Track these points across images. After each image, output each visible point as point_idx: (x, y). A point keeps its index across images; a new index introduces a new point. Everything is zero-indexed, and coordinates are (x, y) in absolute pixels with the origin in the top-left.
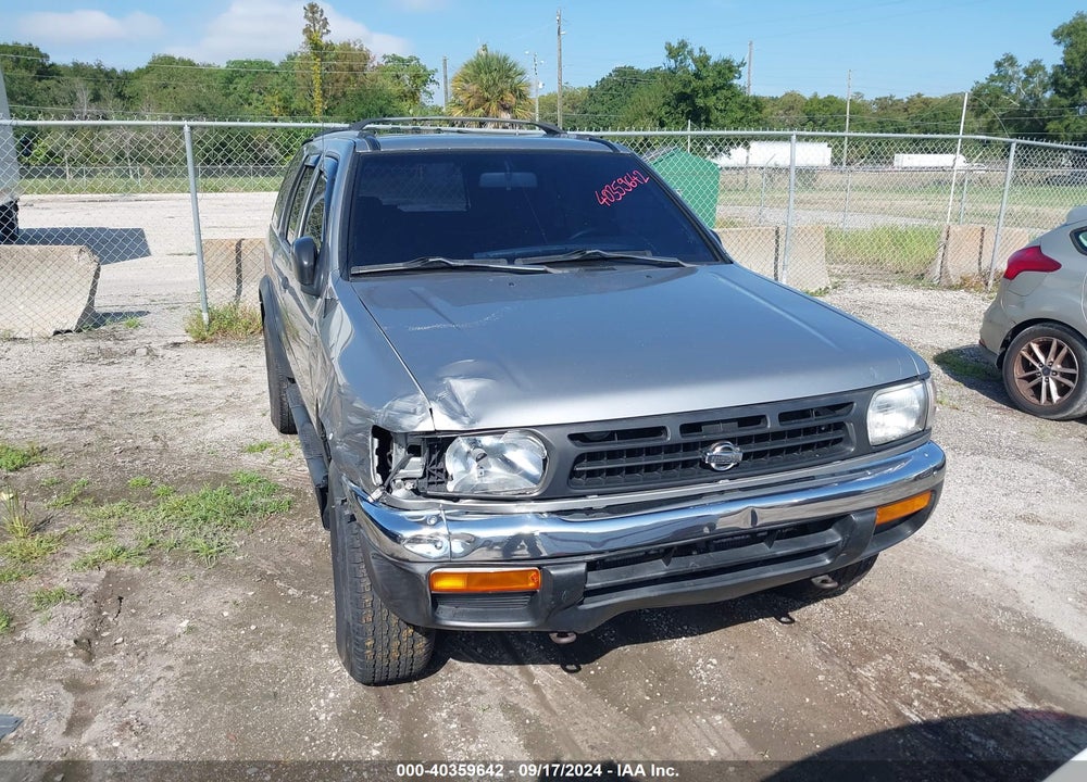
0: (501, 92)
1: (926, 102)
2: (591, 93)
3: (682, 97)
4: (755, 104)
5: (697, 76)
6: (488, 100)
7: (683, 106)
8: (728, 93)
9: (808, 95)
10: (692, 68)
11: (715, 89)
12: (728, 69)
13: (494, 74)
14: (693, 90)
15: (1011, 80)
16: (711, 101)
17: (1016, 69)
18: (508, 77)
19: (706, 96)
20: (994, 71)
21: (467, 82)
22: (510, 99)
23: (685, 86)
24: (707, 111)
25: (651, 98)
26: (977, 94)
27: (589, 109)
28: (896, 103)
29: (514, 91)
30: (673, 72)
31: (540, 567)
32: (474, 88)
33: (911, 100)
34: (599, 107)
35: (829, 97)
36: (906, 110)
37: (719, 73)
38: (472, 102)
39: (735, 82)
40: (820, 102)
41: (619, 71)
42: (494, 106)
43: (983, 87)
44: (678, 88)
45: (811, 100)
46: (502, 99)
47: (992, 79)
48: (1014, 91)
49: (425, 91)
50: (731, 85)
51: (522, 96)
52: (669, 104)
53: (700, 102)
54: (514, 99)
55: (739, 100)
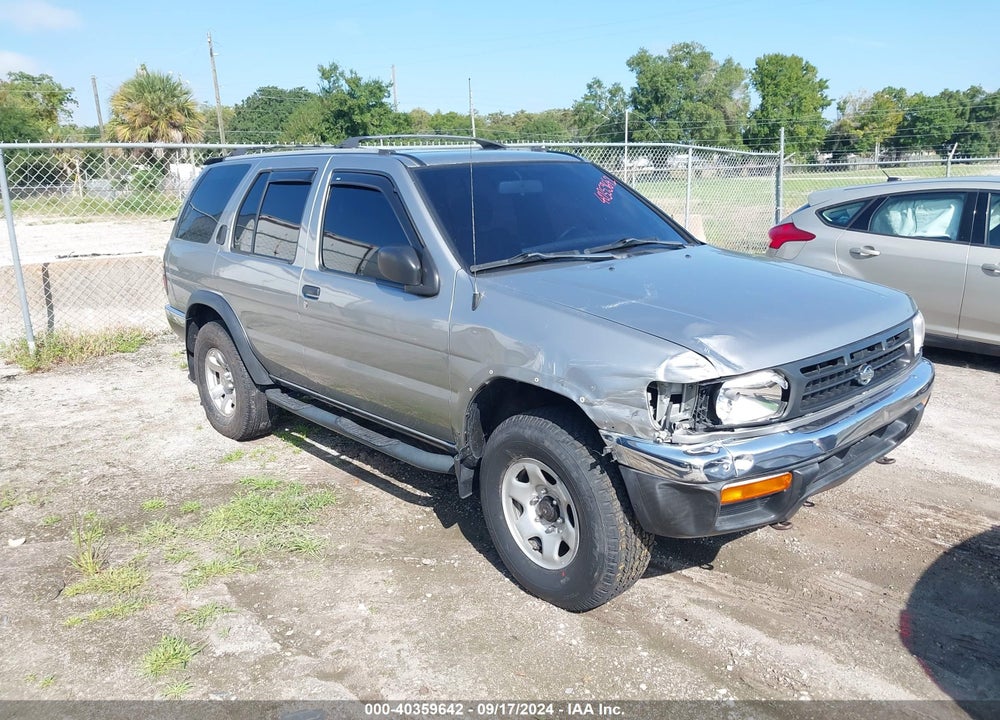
0: (168, 111)
1: (529, 117)
2: (239, 111)
3: (340, 115)
4: (406, 120)
5: (352, 95)
6: (155, 119)
7: (341, 122)
8: (381, 111)
9: (432, 112)
10: (346, 88)
11: (369, 108)
12: (378, 89)
13: (159, 93)
14: (350, 108)
15: (601, 99)
16: (367, 118)
17: (602, 90)
18: (173, 96)
19: (362, 113)
20: (587, 92)
21: (130, 101)
22: (178, 117)
23: (341, 104)
24: (364, 127)
25: (312, 116)
26: (577, 111)
27: (239, 126)
28: (505, 118)
29: (181, 109)
30: (327, 92)
31: (791, 471)
32: (139, 107)
33: (516, 116)
34: (250, 124)
35: (451, 113)
36: (514, 124)
37: (371, 92)
38: (139, 121)
39: (384, 100)
40: (443, 117)
41: (262, 91)
42: (163, 125)
43: (581, 105)
44: (336, 106)
45: (436, 116)
46: (171, 117)
47: (586, 98)
48: (603, 107)
49: (62, 110)
50: (382, 104)
51: (190, 115)
52: (327, 121)
53: (357, 118)
54: (183, 118)
55: (391, 116)
